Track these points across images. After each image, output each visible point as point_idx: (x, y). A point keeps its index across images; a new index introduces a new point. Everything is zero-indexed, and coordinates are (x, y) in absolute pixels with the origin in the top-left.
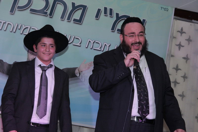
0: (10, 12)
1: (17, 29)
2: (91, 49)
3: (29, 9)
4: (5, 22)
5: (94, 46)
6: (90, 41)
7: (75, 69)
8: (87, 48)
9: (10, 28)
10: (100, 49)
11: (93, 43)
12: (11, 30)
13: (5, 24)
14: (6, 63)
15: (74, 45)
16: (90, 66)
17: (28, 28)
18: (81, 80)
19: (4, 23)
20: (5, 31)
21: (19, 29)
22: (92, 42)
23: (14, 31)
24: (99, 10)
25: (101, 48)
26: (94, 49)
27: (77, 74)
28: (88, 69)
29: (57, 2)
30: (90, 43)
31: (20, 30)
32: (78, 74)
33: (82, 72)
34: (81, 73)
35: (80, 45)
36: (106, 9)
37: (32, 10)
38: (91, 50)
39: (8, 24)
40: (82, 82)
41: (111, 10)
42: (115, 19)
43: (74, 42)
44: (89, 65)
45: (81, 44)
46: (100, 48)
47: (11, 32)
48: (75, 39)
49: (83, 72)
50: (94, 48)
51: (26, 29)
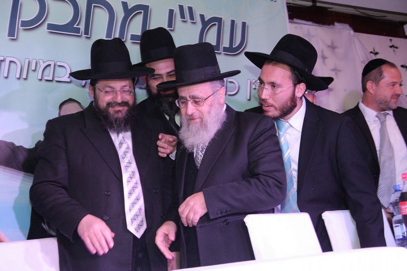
1: (30, 72)
3: (45, 26)
4: (3, 59)
9: (15, 71)
12: (18, 76)
17: (49, 65)
19: (2, 61)
21: (34, 71)
23: (24, 76)
24: (171, 12)
29: (93, 5)
36: (181, 7)
37: (51, 27)
41: (190, 9)
42: (199, 26)
47: (19, 79)
51: (48, 69)
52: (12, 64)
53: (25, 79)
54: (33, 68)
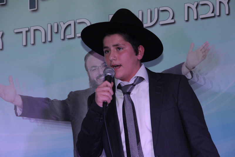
0: (30, 8)
1: (54, 34)
2: (197, 19)
4: (28, 30)
5: (199, 14)
6: (189, 7)
7: (180, 66)
8: (187, 21)
9: (41, 37)
10: (213, 15)
11: (196, 8)
12: (44, 41)
13: (29, 34)
14: (55, 101)
15: (162, 25)
16: (205, 52)
17: (70, 25)
18: (198, 82)
19: (27, 32)
20: (34, 44)
21: (57, 33)
22: (194, 7)
23: (49, 39)
25: (215, 12)
26: (203, 19)
27: (186, 74)
28: (205, 58)
30: (190, 9)
31: (59, 34)
32: (188, 74)
33: (193, 68)
34: (192, 70)
35: (173, 21)
38: (197, 22)
39: (35, 30)
40: (202, 85)
43: (160, 19)
44: (203, 50)
45: (175, 18)
46: (213, 12)
48: (161, 13)
49: (196, 68)
50: (201, 17)
51: (69, 28)
52: (37, 32)
53: (51, 41)
54: (56, 31)
